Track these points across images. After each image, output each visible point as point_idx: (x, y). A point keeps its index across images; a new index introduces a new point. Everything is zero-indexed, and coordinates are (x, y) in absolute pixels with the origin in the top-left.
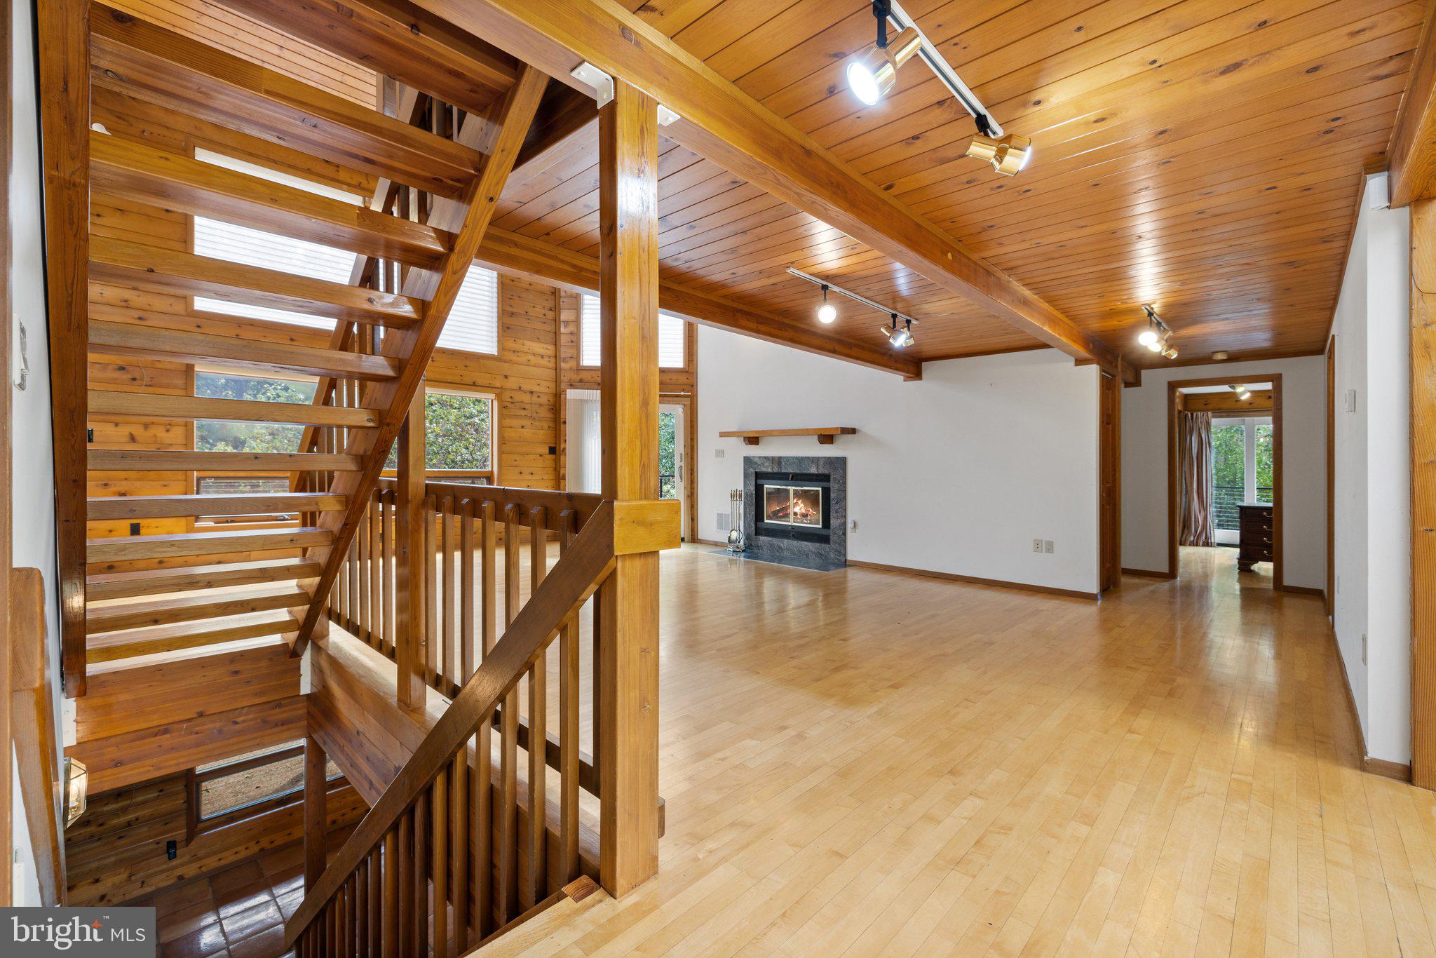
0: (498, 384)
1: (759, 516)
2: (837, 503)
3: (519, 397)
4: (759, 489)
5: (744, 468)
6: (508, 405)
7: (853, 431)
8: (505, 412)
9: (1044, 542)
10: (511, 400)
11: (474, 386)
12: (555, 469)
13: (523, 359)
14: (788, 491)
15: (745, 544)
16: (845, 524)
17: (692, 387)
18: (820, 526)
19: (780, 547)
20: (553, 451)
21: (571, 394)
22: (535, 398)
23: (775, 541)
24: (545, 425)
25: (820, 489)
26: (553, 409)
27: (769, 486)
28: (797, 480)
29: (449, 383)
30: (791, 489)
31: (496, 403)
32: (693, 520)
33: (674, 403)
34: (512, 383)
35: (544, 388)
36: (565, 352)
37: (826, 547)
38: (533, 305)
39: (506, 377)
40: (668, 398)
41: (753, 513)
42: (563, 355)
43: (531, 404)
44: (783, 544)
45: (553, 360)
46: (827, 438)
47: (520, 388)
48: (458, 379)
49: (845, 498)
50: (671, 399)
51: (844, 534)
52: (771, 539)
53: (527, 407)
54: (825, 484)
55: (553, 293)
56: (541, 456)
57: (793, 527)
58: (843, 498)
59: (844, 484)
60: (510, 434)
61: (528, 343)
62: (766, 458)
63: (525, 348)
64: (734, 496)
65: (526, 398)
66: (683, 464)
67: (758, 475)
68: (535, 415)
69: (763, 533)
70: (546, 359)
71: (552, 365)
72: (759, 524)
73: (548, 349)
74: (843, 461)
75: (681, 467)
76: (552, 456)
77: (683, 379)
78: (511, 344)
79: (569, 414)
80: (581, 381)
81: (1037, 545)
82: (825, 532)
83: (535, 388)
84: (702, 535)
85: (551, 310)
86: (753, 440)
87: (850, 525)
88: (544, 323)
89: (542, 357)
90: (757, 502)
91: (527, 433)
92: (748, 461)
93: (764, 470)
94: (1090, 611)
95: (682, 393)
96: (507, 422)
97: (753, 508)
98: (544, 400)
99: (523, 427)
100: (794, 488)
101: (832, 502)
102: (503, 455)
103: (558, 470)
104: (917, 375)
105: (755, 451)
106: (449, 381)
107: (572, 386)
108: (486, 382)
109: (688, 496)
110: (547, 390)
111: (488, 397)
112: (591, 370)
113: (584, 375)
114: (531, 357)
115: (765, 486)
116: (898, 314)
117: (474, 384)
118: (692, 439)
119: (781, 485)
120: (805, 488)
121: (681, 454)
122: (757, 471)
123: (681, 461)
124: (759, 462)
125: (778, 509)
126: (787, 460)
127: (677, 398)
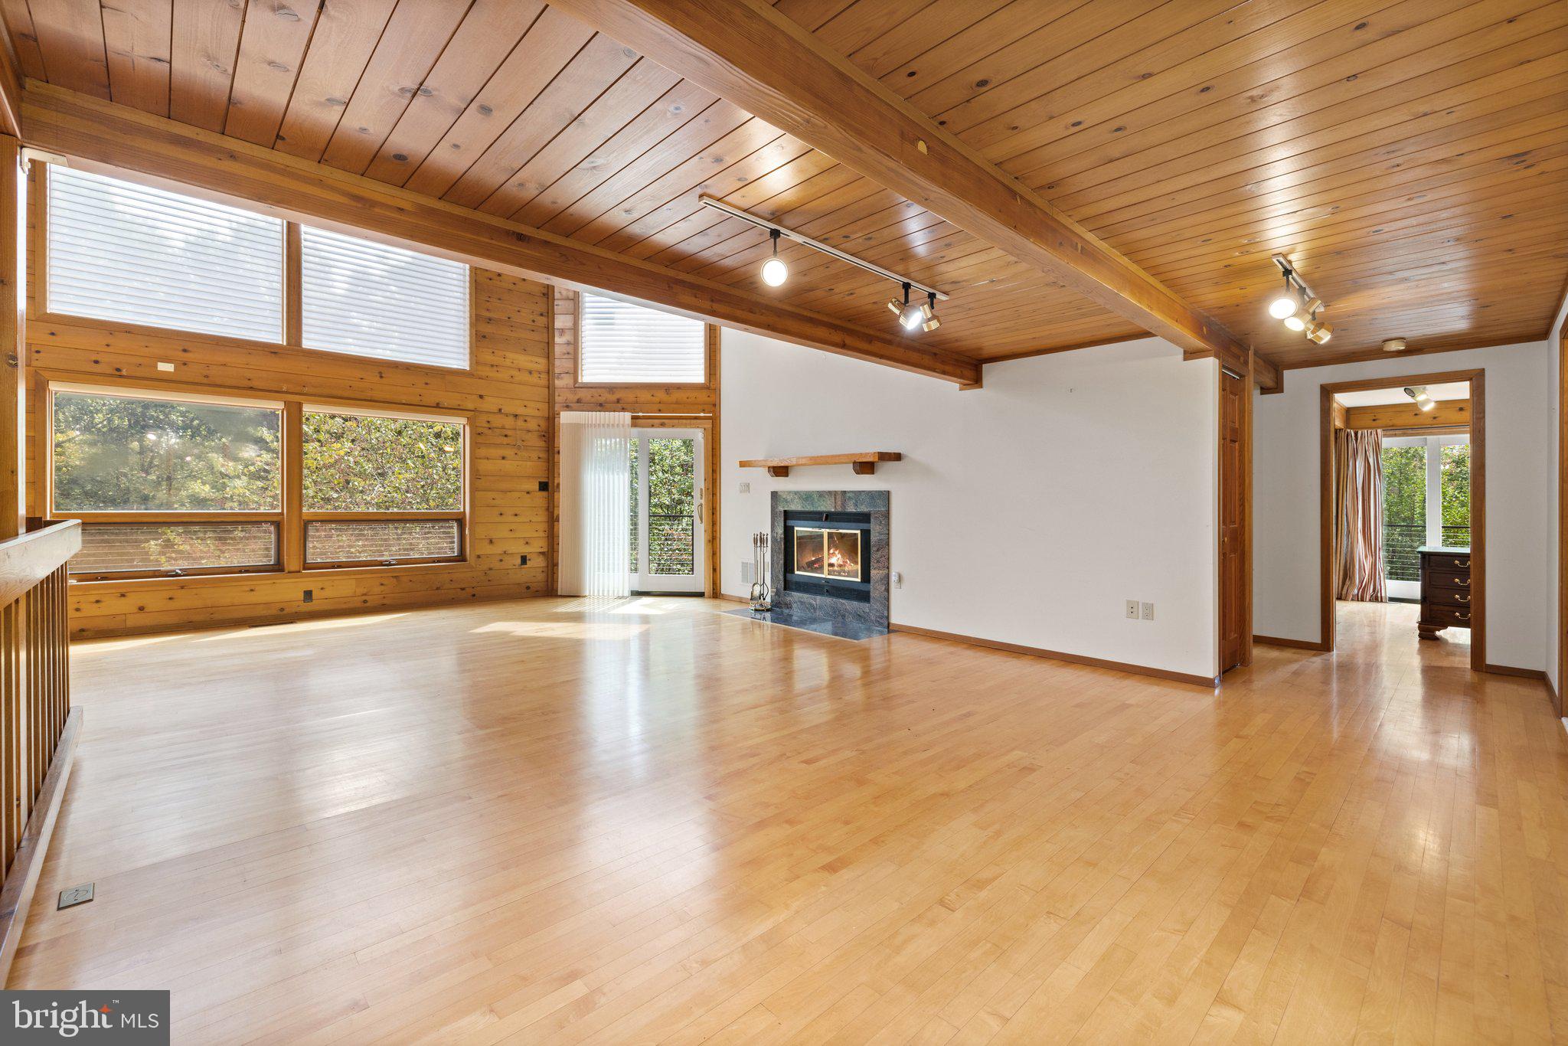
0: (470, 406)
1: (788, 567)
2: (878, 550)
3: (497, 421)
4: (788, 531)
5: (772, 506)
6: (486, 431)
7: (897, 457)
8: (480, 439)
9: (1140, 604)
10: (487, 425)
11: (437, 408)
12: (548, 509)
13: (504, 375)
14: (821, 536)
15: (772, 601)
16: (888, 576)
17: (714, 406)
18: (859, 580)
19: (812, 605)
20: (544, 487)
21: (566, 418)
22: (520, 423)
23: (806, 596)
24: (534, 455)
25: (858, 532)
26: (544, 436)
27: (801, 529)
28: (832, 521)
29: (404, 404)
30: (825, 532)
31: (468, 429)
32: (714, 570)
33: (691, 426)
34: (490, 404)
35: (534, 410)
36: (561, 364)
37: (865, 606)
38: (517, 309)
39: (481, 397)
40: (684, 421)
41: (782, 562)
42: (557, 371)
43: (515, 429)
44: (816, 601)
45: (544, 376)
46: (866, 467)
47: (500, 410)
48: (416, 400)
49: (888, 544)
50: (689, 421)
51: (888, 590)
52: (802, 594)
53: (509, 433)
54: (865, 526)
55: (544, 294)
56: (528, 493)
57: (827, 581)
58: (885, 544)
59: (887, 525)
60: (485, 466)
61: (508, 354)
62: (796, 493)
63: (508, 362)
64: (759, 540)
65: (509, 422)
66: (703, 501)
67: (787, 515)
68: (519, 443)
69: (794, 587)
70: (536, 375)
71: (544, 382)
72: (789, 576)
73: (541, 363)
74: (886, 496)
75: (701, 505)
76: (544, 494)
77: (703, 396)
78: (488, 357)
79: (563, 442)
80: (579, 401)
81: (1132, 609)
82: (863, 587)
83: (520, 411)
84: (725, 589)
85: (542, 315)
86: (781, 471)
87: (894, 578)
88: (533, 331)
89: (530, 373)
90: (787, 548)
91: (509, 466)
92: (775, 495)
93: (794, 508)
95: (702, 415)
96: (483, 452)
97: (782, 556)
98: (533, 425)
99: (503, 458)
100: (828, 530)
101: (873, 549)
102: (476, 493)
103: (551, 510)
104: (977, 381)
105: (782, 484)
106: (404, 402)
107: (568, 408)
108: (454, 403)
109: (710, 541)
110: (537, 413)
111: (458, 423)
112: (592, 388)
113: (583, 394)
114: (515, 373)
115: (796, 528)
116: (913, 283)
117: (438, 406)
118: (714, 471)
119: (813, 527)
120: (841, 531)
121: (701, 489)
122: (786, 509)
123: (701, 498)
124: (789, 498)
125: (813, 559)
126: (821, 494)
127: (695, 421)
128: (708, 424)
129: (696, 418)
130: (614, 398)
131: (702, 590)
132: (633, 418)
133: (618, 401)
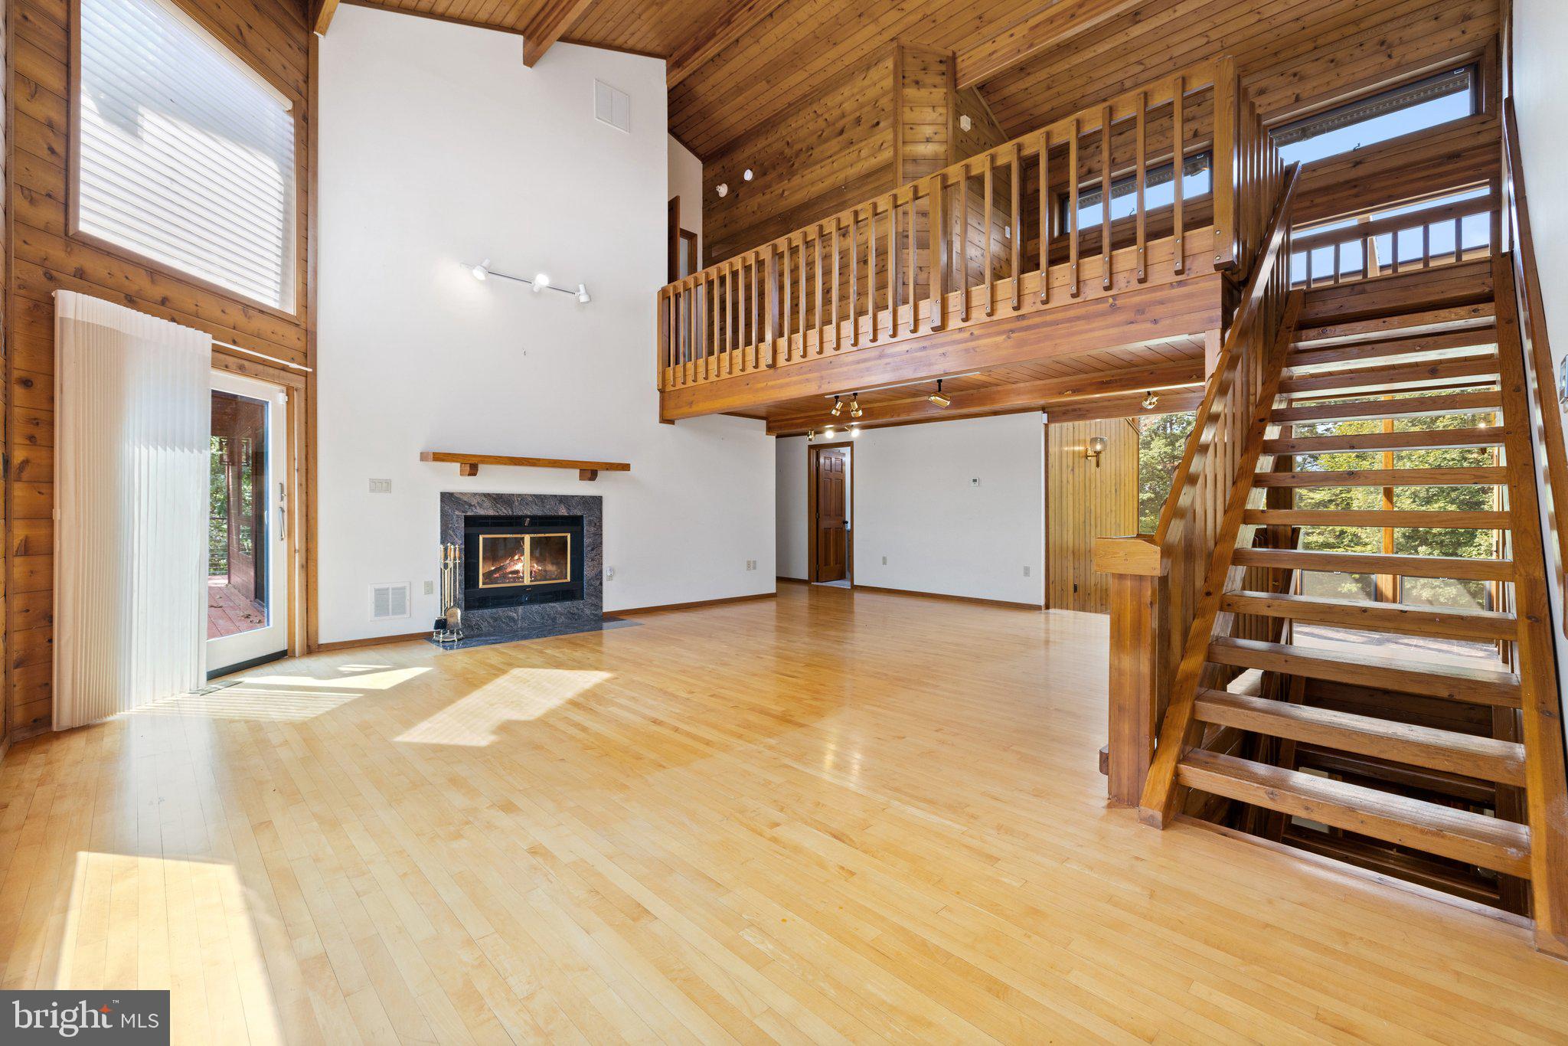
1: (470, 581)
2: (591, 550)
4: (470, 541)
5: (442, 511)
9: (751, 562)
14: (520, 540)
16: (601, 572)
17: (307, 356)
18: (568, 580)
19: (512, 619)
23: (500, 612)
25: (568, 535)
27: (490, 536)
28: (537, 525)
30: (526, 537)
32: (308, 610)
37: (580, 603)
41: (462, 577)
44: (516, 612)
46: (590, 472)
49: (601, 543)
50: (276, 372)
51: (601, 584)
52: (494, 610)
54: (575, 529)
58: (598, 545)
59: (601, 527)
62: (488, 496)
67: (470, 521)
69: (478, 604)
72: (473, 592)
74: (597, 501)
77: (295, 337)
81: (748, 565)
82: (574, 586)
84: (328, 636)
87: (606, 573)
90: (467, 562)
92: (447, 498)
93: (481, 512)
94: (770, 607)
95: (295, 366)
97: (463, 570)
100: (531, 535)
101: (584, 550)
105: (466, 484)
107: (66, 279)
109: (303, 566)
112: (109, 254)
115: (482, 536)
119: (511, 534)
120: (547, 535)
121: (282, 485)
122: (469, 514)
123: (282, 499)
124: (474, 502)
125: (493, 568)
126: (522, 498)
127: (283, 373)
128: (299, 383)
129: (284, 369)
130: (158, 291)
131: (281, 645)
132: (216, 349)
133: (164, 301)
